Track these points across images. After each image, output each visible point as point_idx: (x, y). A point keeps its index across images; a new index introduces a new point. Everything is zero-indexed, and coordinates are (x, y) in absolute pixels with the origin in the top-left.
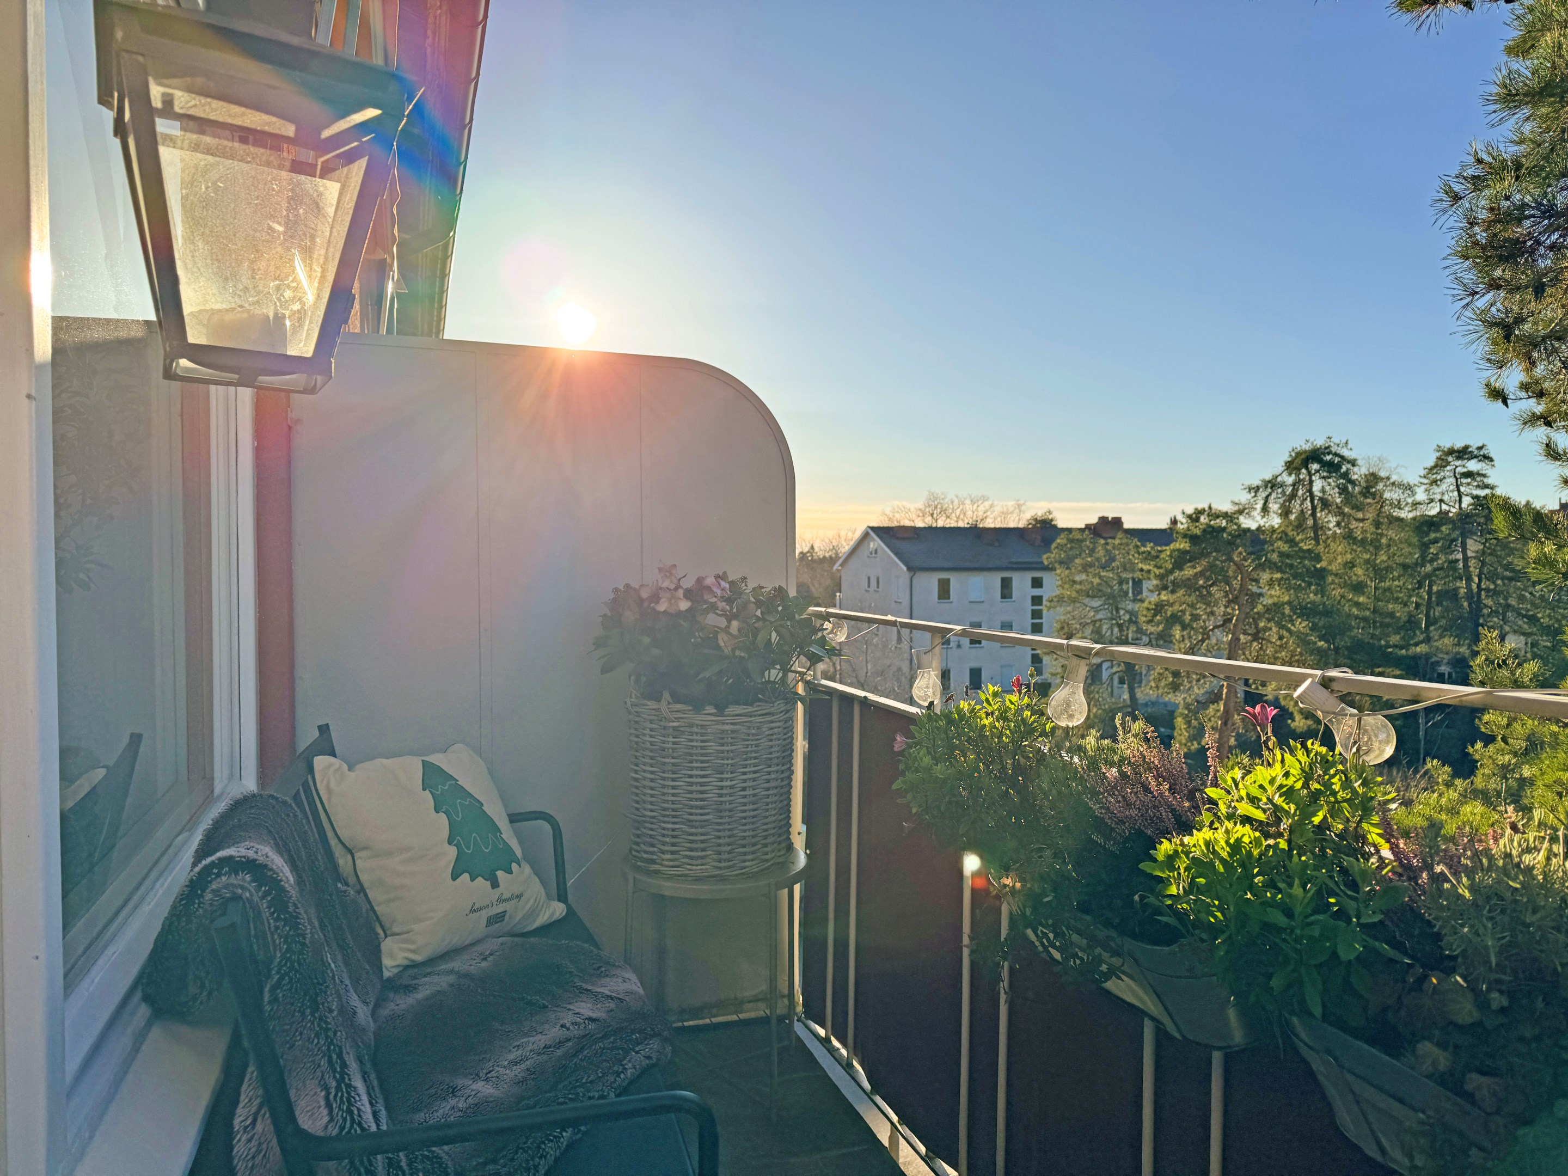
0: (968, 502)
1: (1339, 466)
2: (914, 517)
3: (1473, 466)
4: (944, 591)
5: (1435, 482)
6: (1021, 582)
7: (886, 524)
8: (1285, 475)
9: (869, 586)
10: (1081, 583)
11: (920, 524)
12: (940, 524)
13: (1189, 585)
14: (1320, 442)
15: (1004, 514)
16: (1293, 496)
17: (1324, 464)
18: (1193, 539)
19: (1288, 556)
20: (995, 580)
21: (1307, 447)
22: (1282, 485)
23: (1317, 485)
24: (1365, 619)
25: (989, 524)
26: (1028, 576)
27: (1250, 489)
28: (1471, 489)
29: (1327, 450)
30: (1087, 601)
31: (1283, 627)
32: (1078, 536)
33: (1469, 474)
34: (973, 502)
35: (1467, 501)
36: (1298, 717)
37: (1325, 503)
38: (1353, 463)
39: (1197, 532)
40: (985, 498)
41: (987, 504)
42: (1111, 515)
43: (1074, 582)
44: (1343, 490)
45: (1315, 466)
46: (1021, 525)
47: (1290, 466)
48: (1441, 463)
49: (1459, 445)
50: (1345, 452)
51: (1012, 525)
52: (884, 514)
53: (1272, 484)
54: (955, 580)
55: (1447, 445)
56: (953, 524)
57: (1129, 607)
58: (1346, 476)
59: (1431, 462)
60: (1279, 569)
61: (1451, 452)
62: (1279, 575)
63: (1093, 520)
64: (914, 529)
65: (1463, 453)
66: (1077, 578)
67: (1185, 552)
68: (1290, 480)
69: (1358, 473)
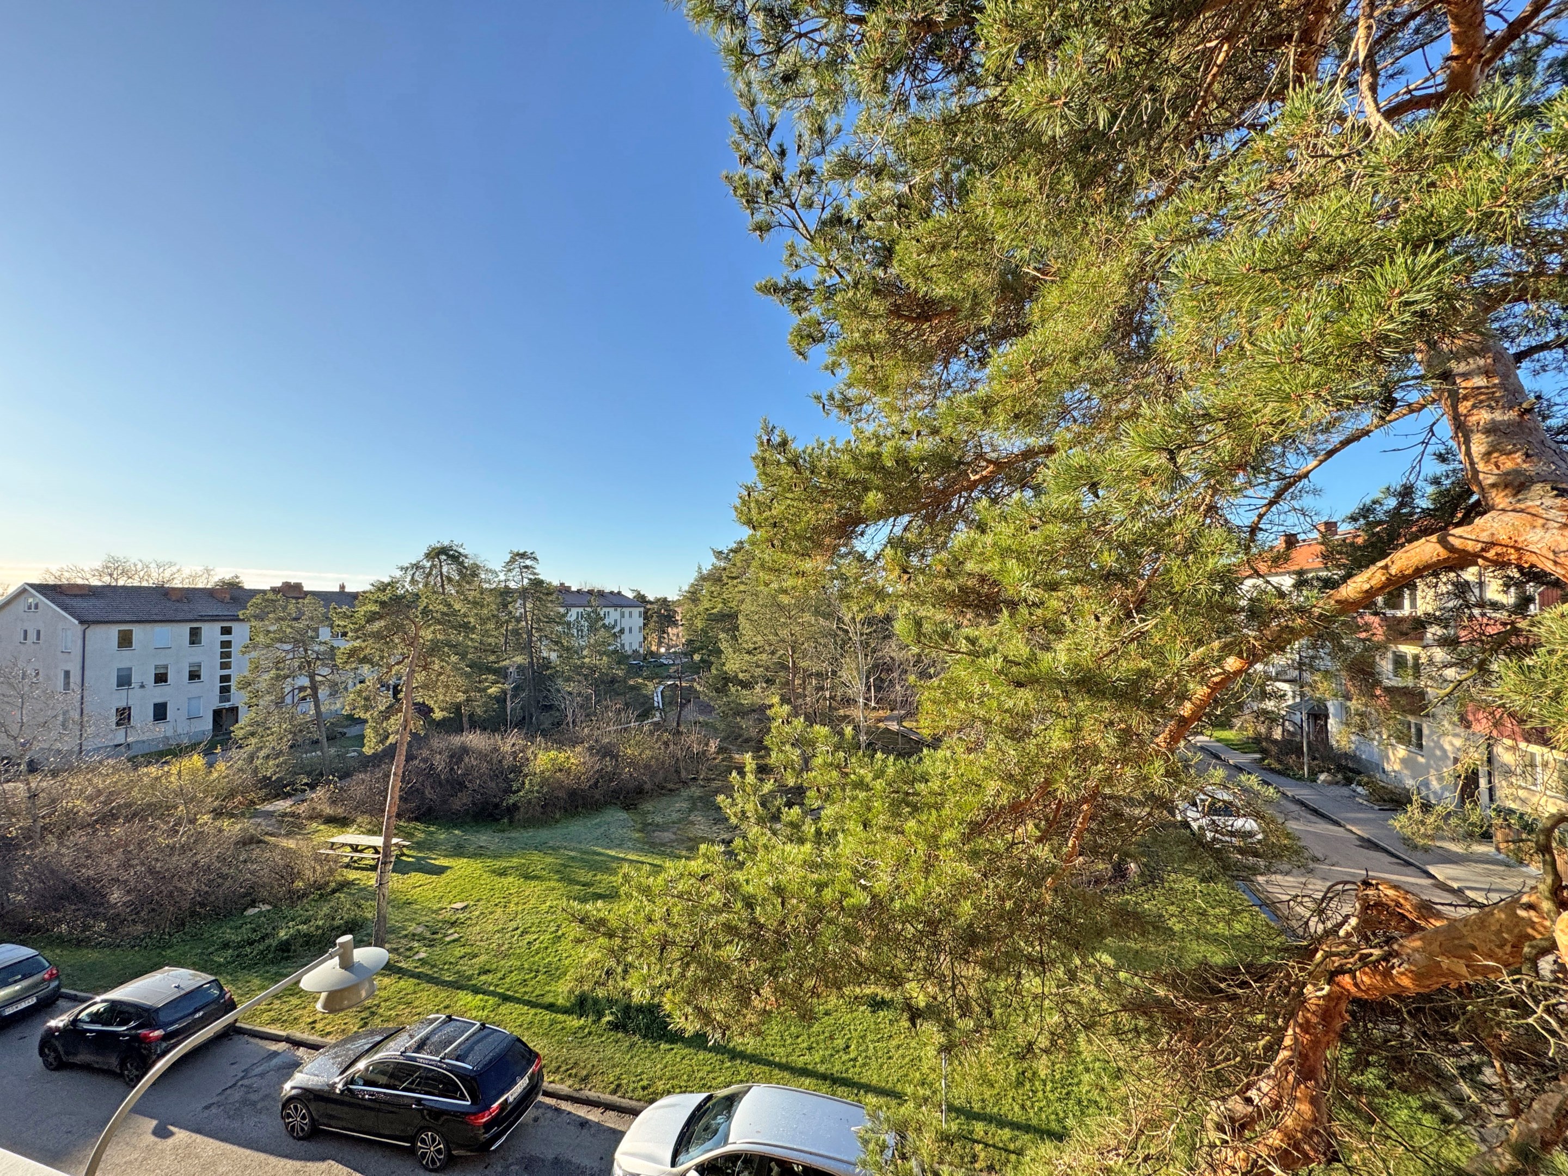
0: (153, 565)
1: (458, 558)
2: (88, 576)
3: (528, 562)
4: (125, 641)
5: (510, 570)
6: (211, 632)
7: (51, 581)
8: (425, 562)
9: (25, 639)
10: (274, 632)
11: (95, 582)
12: (121, 583)
13: (378, 636)
14: (446, 543)
15: (194, 577)
16: (430, 574)
17: (449, 556)
18: (383, 604)
19: (447, 615)
20: (185, 629)
21: (438, 545)
22: (423, 567)
23: (445, 569)
24: (476, 648)
25: (177, 584)
26: (217, 627)
27: (402, 569)
28: (528, 575)
29: (451, 548)
30: (278, 645)
31: (443, 660)
32: (271, 596)
33: (527, 567)
34: (159, 567)
35: (526, 581)
36: (437, 710)
37: (450, 580)
38: (466, 557)
39: (385, 598)
40: (171, 564)
41: (174, 569)
42: (293, 581)
43: (269, 632)
44: (460, 573)
45: (443, 557)
46: (209, 586)
47: (428, 556)
48: (513, 560)
49: (521, 551)
50: (461, 550)
51: (200, 586)
52: (47, 571)
53: (417, 566)
54: (138, 632)
55: (516, 551)
56: (136, 584)
57: (316, 648)
58: (462, 563)
59: (508, 559)
60: (440, 623)
61: (518, 554)
62: (439, 627)
63: (278, 584)
64: (90, 587)
65: (523, 555)
66: (272, 628)
67: (375, 613)
68: (429, 565)
69: (467, 563)
